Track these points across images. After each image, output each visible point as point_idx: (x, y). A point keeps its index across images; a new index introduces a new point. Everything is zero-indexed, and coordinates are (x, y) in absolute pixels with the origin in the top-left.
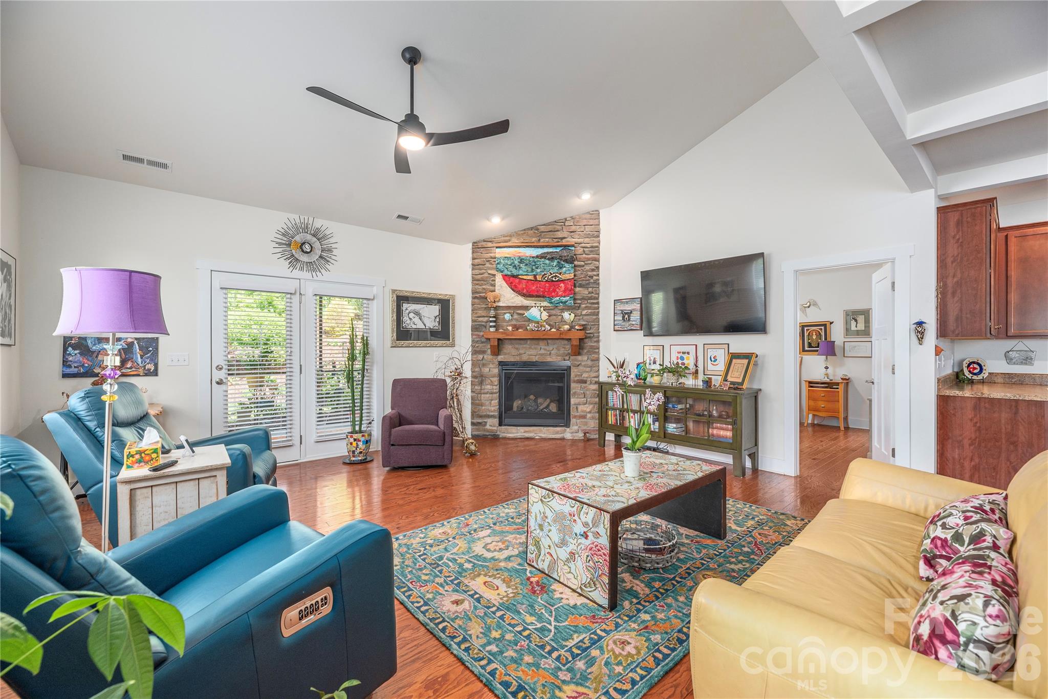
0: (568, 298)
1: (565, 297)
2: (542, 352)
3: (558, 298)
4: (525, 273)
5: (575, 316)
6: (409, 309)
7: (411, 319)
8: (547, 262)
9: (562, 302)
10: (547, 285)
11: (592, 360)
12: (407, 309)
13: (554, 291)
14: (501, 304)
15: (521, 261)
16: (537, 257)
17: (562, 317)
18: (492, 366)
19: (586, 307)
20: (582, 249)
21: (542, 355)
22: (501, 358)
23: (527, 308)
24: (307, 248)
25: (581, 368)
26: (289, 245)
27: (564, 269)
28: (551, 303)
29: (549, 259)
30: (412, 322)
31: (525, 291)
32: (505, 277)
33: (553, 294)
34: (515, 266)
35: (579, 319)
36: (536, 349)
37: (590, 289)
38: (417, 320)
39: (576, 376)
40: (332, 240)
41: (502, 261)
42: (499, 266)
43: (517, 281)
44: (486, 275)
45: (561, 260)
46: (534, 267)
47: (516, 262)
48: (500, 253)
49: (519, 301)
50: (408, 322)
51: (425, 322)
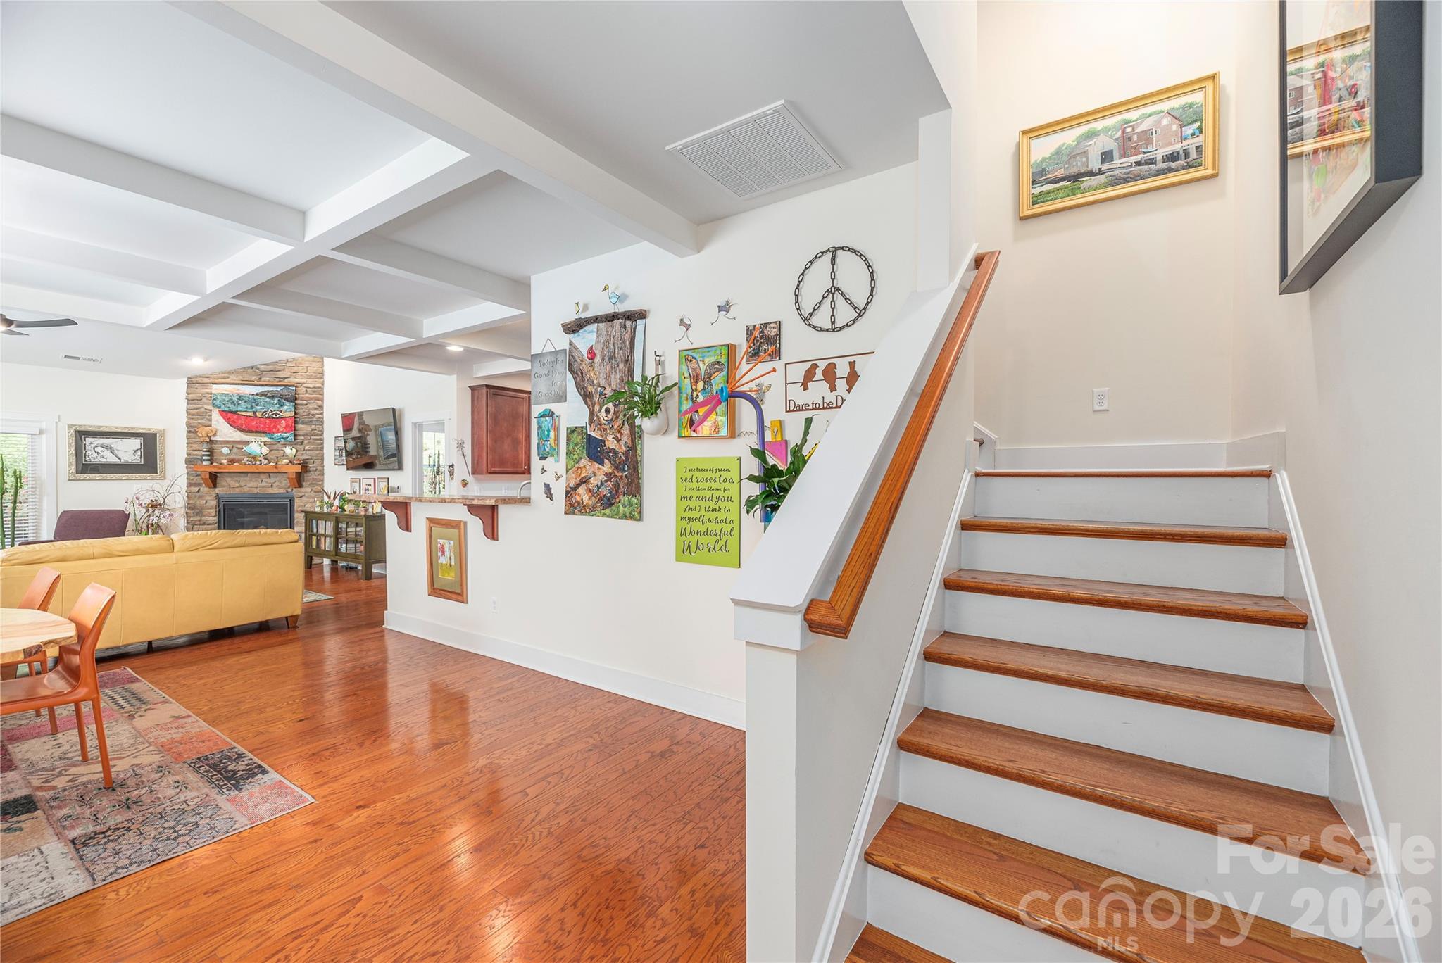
0: (288, 434)
1: (286, 433)
2: (264, 484)
3: (279, 434)
4: (242, 408)
5: (297, 451)
6: (95, 443)
7: (98, 453)
8: (268, 400)
9: (283, 438)
10: (268, 421)
11: (315, 492)
12: (91, 443)
13: (275, 427)
14: (217, 438)
15: (240, 398)
16: (257, 394)
17: (284, 452)
18: (209, 498)
19: (309, 443)
20: (305, 389)
21: (263, 487)
22: (218, 490)
23: (247, 443)
25: (304, 498)
27: (286, 407)
28: (273, 438)
29: (269, 397)
30: (100, 456)
31: (244, 426)
32: (222, 413)
33: (274, 430)
34: (233, 402)
35: (303, 454)
36: (256, 481)
37: (313, 426)
38: (107, 454)
39: (299, 507)
41: (219, 397)
42: (217, 402)
43: (236, 416)
44: (202, 410)
45: (282, 398)
46: (253, 404)
47: (235, 399)
48: (216, 389)
49: (238, 436)
50: (95, 455)
51: (119, 456)
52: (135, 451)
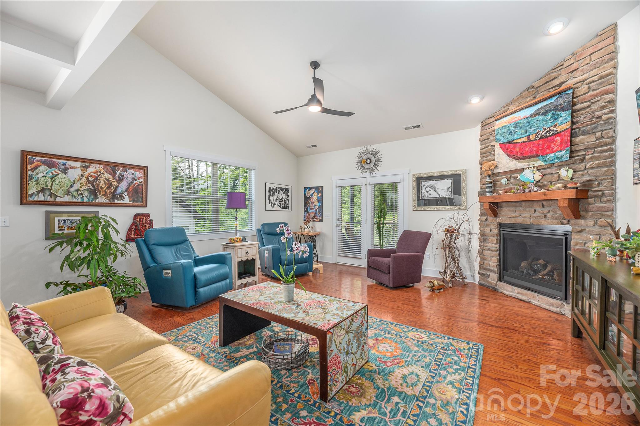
0: (563, 152)
1: (561, 151)
2: (537, 214)
3: (552, 155)
4: (520, 137)
5: (574, 172)
6: (426, 185)
7: (428, 192)
8: (541, 118)
9: (557, 158)
10: (541, 143)
11: (601, 226)
12: (424, 185)
13: (549, 147)
14: (499, 171)
15: (516, 125)
16: (531, 116)
17: (559, 176)
18: (493, 227)
19: (591, 158)
20: (587, 86)
21: (536, 217)
22: (498, 220)
23: (521, 170)
24: (368, 161)
25: (584, 234)
26: (361, 162)
27: (561, 119)
28: (546, 161)
29: (543, 114)
30: (428, 193)
31: (519, 154)
32: (502, 146)
33: (548, 151)
34: (511, 132)
35: (583, 175)
36: (530, 211)
37: (598, 134)
38: (432, 192)
39: (577, 244)
40: (379, 154)
41: (500, 131)
42: (497, 137)
43: (512, 146)
44: (490, 147)
45: (556, 110)
46: (527, 128)
47: (512, 129)
48: (498, 124)
49: (515, 164)
50: (426, 193)
51: (439, 193)
52: (448, 189)
